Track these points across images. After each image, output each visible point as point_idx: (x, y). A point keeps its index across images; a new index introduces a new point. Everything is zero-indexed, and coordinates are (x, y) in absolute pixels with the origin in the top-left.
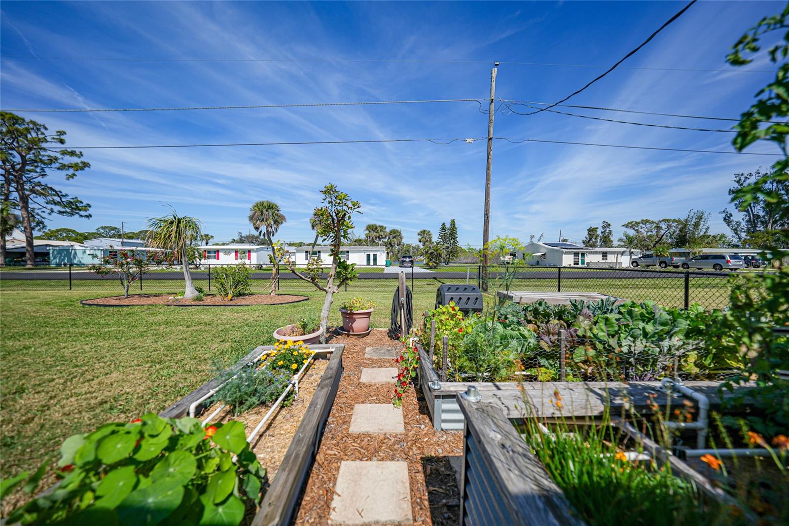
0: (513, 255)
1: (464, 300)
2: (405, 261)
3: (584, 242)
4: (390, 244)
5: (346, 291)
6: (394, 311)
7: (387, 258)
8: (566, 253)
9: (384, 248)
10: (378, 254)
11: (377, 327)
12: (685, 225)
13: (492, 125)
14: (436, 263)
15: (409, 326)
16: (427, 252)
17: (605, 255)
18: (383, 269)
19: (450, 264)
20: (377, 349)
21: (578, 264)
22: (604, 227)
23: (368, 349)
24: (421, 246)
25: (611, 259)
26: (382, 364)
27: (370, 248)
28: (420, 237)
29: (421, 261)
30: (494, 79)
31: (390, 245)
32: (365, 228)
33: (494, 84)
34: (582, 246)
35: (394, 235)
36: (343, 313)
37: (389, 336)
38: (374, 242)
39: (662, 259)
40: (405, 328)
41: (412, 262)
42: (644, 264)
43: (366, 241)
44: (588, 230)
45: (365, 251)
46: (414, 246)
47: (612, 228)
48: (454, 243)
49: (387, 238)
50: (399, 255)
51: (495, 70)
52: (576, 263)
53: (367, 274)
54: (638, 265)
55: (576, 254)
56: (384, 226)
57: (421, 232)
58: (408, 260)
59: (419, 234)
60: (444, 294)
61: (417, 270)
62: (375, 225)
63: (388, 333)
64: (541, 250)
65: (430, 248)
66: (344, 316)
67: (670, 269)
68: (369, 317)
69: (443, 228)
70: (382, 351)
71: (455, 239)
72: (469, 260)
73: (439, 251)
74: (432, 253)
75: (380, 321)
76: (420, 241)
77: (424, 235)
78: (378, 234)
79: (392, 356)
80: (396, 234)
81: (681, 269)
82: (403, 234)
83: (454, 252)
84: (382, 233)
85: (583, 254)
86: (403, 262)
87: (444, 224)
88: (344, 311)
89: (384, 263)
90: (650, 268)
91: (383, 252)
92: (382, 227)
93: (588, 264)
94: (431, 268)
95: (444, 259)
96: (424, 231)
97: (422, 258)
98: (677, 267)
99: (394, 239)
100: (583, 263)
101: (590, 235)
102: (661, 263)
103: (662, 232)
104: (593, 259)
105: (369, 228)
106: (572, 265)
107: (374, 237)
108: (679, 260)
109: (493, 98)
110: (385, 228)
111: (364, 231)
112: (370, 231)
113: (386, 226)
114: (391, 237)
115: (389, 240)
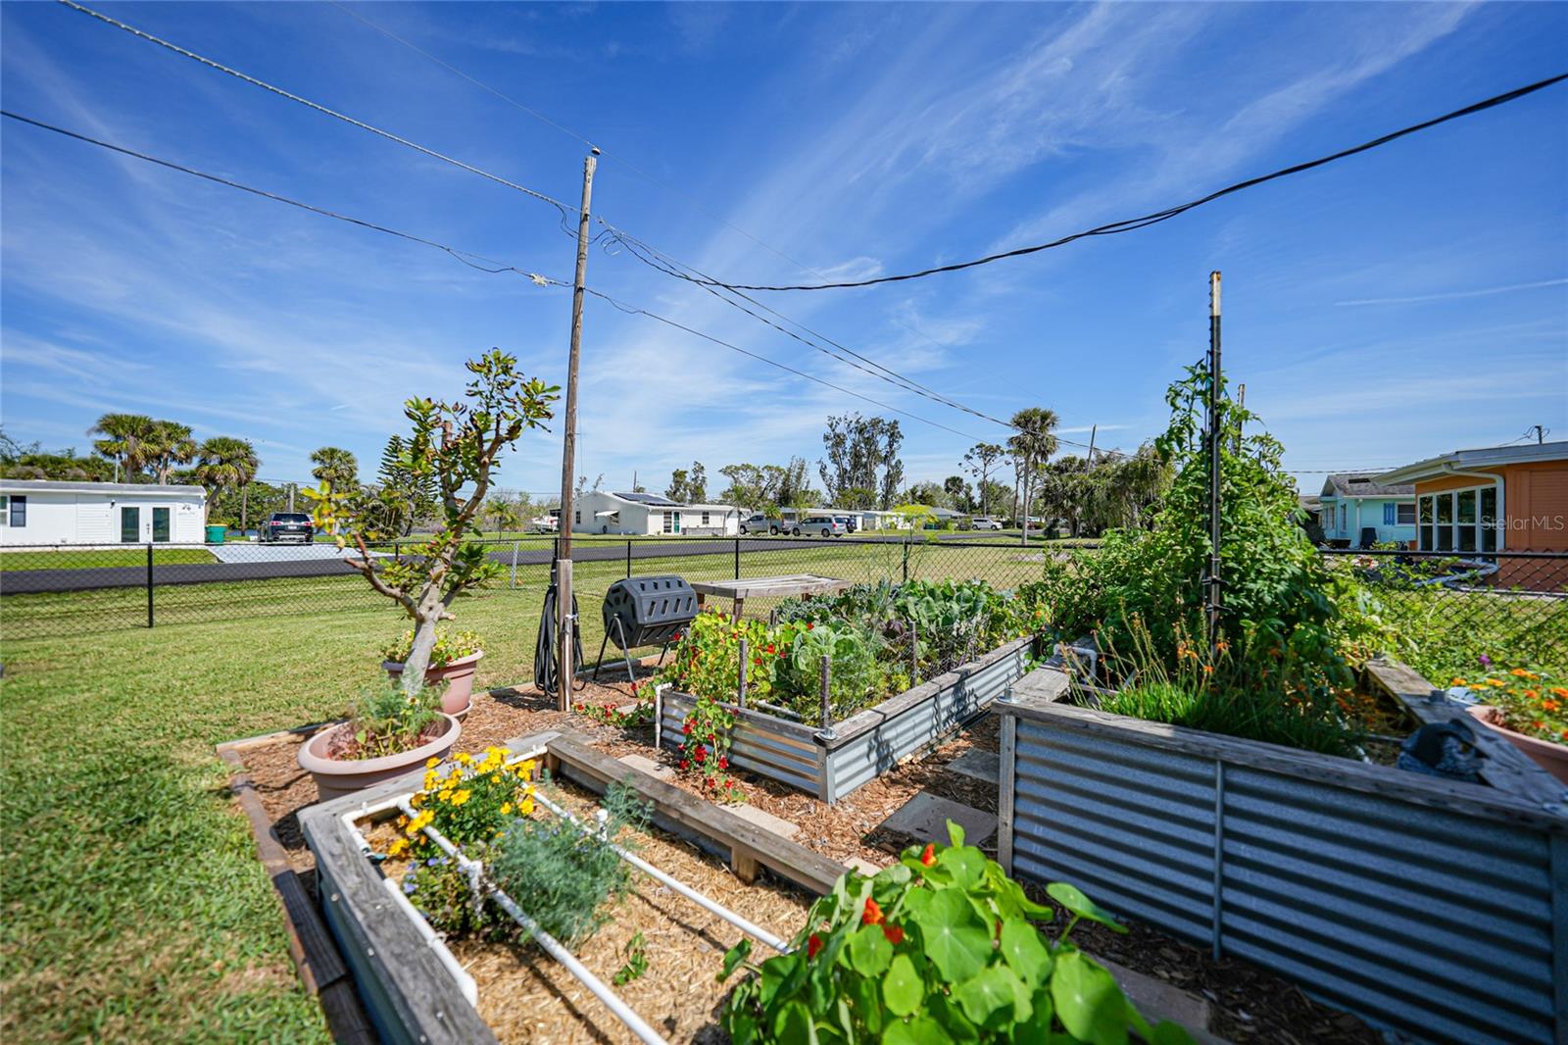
0: (556, 513)
2: (284, 529)
3: (669, 495)
4: (210, 478)
8: (654, 512)
9: (193, 491)
12: (788, 476)
13: (584, 263)
14: (387, 532)
17: (706, 515)
21: (669, 531)
22: (695, 471)
25: (715, 521)
28: (317, 466)
30: (590, 177)
34: (669, 500)
35: (226, 455)
39: (774, 523)
41: (306, 531)
42: (754, 529)
43: (100, 464)
44: (674, 474)
45: (113, 500)
46: (300, 488)
47: (706, 474)
49: (197, 460)
51: (591, 162)
52: (667, 529)
54: (746, 531)
55: (667, 514)
56: (184, 424)
57: (323, 453)
58: (292, 525)
59: (314, 458)
60: (639, 598)
61: (326, 552)
62: (144, 420)
64: (612, 507)
67: (780, 535)
69: (395, 448)
73: (396, 504)
74: (376, 508)
76: (319, 477)
77: (333, 465)
78: (155, 448)
80: (233, 452)
81: (791, 536)
84: (175, 446)
85: (677, 514)
86: (276, 530)
87: (394, 439)
89: (201, 535)
90: (761, 535)
91: (197, 500)
92: (175, 427)
93: (684, 530)
94: (373, 545)
96: (333, 451)
98: (787, 533)
99: (226, 466)
100: (677, 529)
101: (676, 482)
102: (772, 527)
103: (764, 484)
104: (690, 521)
105: (111, 424)
106: (662, 533)
107: (140, 457)
108: (788, 524)
109: (588, 212)
110: (188, 431)
111: (89, 433)
112: (118, 437)
113: (191, 426)
114: (214, 460)
115: (206, 469)
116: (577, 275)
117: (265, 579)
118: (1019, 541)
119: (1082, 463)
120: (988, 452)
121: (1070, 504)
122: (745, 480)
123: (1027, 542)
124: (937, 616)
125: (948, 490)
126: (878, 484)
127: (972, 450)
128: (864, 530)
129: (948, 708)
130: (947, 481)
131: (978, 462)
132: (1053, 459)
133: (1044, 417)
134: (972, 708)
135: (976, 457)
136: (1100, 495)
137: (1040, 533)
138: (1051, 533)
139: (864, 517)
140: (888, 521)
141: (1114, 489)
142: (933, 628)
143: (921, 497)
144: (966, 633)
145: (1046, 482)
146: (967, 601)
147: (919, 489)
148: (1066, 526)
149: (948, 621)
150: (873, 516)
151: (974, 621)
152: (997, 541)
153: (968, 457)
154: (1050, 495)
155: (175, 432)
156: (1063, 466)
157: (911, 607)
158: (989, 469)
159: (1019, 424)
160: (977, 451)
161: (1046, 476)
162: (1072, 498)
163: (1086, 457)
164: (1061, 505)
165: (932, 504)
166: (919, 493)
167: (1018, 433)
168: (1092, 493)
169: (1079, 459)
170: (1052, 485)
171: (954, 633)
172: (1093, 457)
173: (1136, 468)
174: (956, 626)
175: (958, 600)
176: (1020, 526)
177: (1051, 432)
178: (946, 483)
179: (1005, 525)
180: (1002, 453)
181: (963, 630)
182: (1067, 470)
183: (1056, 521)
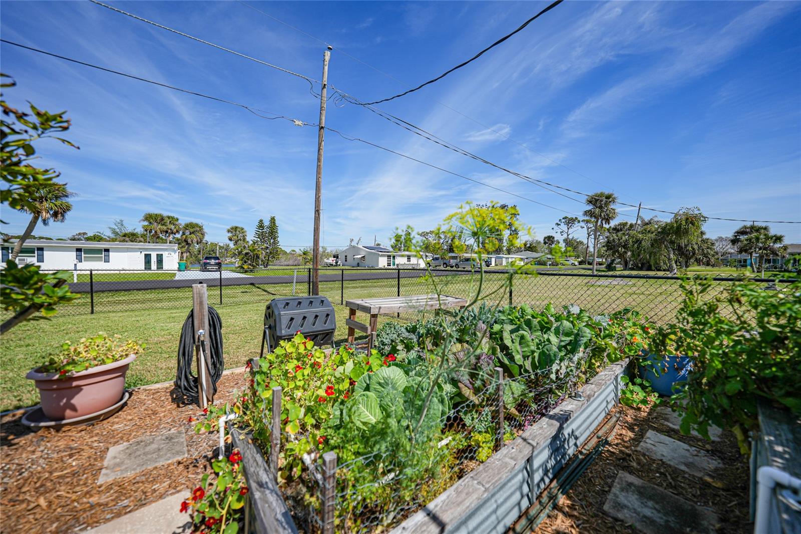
0: (336, 256)
1: (310, 319)
2: (208, 263)
3: (392, 247)
4: (186, 241)
5: (92, 312)
6: (184, 354)
7: (181, 258)
8: (382, 256)
9: (176, 247)
10: (165, 254)
11: (147, 383)
13: (324, 113)
14: (252, 265)
15: (215, 375)
16: (240, 253)
17: (409, 257)
18: (175, 274)
19: (269, 267)
20: (138, 443)
22: (406, 235)
23: (113, 451)
24: (232, 245)
25: (414, 261)
26: (148, 487)
27: (151, 246)
28: (230, 235)
29: (232, 263)
30: (327, 63)
31: (184, 243)
32: (142, 218)
33: (326, 68)
34: (391, 250)
35: (192, 230)
36: (39, 383)
37: (173, 400)
38: (158, 237)
39: (445, 261)
40: (207, 381)
41: (219, 264)
42: (434, 265)
43: (143, 236)
44: (394, 237)
45: (141, 250)
46: (222, 245)
48: (274, 243)
49: (181, 232)
50: (200, 256)
51: (328, 55)
52: (389, 265)
53: (145, 282)
54: (430, 266)
55: (389, 256)
56: (176, 216)
57: (232, 228)
58: (213, 262)
59: (229, 231)
60: (280, 314)
61: (226, 274)
62: (161, 215)
63: (172, 393)
64: (361, 253)
65: (245, 247)
66: (44, 386)
67: (448, 268)
68: (123, 375)
69: (261, 225)
70: (154, 446)
71: (274, 239)
72: (291, 262)
73: (256, 252)
74: (247, 254)
75: (157, 367)
76: (230, 240)
77: (236, 232)
78: (165, 228)
79: (178, 453)
80: (195, 229)
81: (454, 268)
82: (206, 230)
83: (274, 253)
84: (172, 227)
85: (394, 257)
86: (206, 264)
87: (261, 221)
88: (43, 376)
89: (176, 267)
90: (438, 268)
91: (174, 251)
92: (173, 218)
93: (398, 265)
94: (246, 272)
95: (262, 261)
96: (236, 228)
97: (233, 260)
98: (452, 267)
99: (192, 235)
100: (394, 264)
101: (396, 241)
102: (444, 264)
103: (442, 241)
104: (401, 261)
105: (149, 218)
106: (386, 266)
107: (159, 231)
108: (453, 262)
109: (326, 83)
110: (177, 220)
111: (140, 222)
112: (150, 223)
113: (179, 217)
114: (187, 233)
115: (184, 236)
116: (320, 119)
117: (178, 288)
118: (589, 272)
119: (631, 225)
120: (570, 222)
121: (623, 250)
122: (432, 239)
123: (595, 273)
124: (533, 352)
125: (545, 243)
126: (504, 241)
127: (560, 220)
128: (496, 265)
129: (544, 465)
130: (545, 238)
131: (564, 227)
132: (613, 223)
133: (608, 197)
134: (571, 451)
135: (562, 224)
136: (646, 244)
137: (603, 267)
138: (610, 267)
139: (496, 258)
140: (510, 260)
141: (655, 240)
142: (528, 365)
143: (529, 247)
144: (567, 374)
145: (607, 237)
146: (567, 334)
147: (528, 243)
148: (619, 263)
149: (546, 360)
150: (502, 258)
151: (576, 359)
152: (575, 272)
153: (558, 224)
154: (610, 245)
155: (173, 220)
156: (619, 227)
157: (506, 335)
158: (571, 231)
159: (590, 202)
160: (563, 221)
161: (607, 234)
162: (625, 247)
163: (634, 222)
164: (618, 251)
165: (536, 251)
166: (528, 245)
167: (589, 207)
168: (640, 243)
169: (629, 223)
170: (612, 239)
171: (553, 376)
172: (639, 222)
173: (673, 227)
174: (555, 367)
175: (557, 332)
176: (590, 264)
177: (612, 206)
178: (544, 240)
179: (580, 263)
180: (579, 222)
181: (563, 371)
182: (621, 230)
183: (613, 261)
